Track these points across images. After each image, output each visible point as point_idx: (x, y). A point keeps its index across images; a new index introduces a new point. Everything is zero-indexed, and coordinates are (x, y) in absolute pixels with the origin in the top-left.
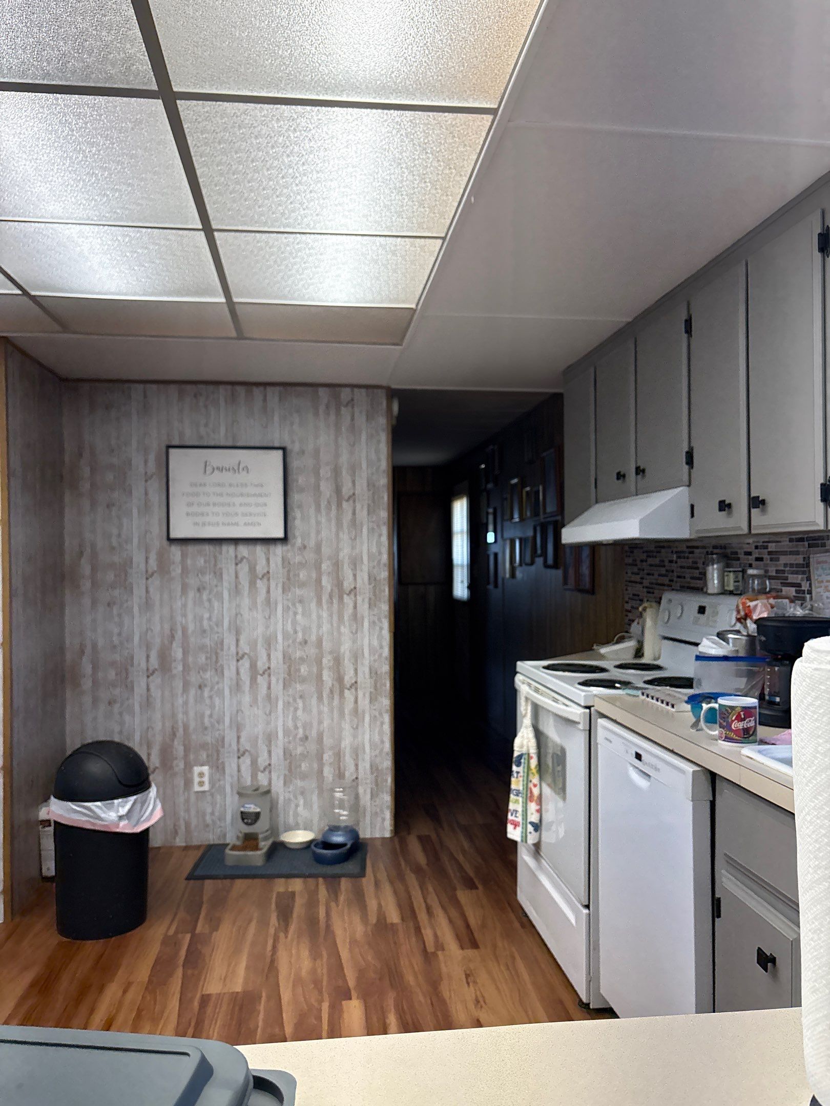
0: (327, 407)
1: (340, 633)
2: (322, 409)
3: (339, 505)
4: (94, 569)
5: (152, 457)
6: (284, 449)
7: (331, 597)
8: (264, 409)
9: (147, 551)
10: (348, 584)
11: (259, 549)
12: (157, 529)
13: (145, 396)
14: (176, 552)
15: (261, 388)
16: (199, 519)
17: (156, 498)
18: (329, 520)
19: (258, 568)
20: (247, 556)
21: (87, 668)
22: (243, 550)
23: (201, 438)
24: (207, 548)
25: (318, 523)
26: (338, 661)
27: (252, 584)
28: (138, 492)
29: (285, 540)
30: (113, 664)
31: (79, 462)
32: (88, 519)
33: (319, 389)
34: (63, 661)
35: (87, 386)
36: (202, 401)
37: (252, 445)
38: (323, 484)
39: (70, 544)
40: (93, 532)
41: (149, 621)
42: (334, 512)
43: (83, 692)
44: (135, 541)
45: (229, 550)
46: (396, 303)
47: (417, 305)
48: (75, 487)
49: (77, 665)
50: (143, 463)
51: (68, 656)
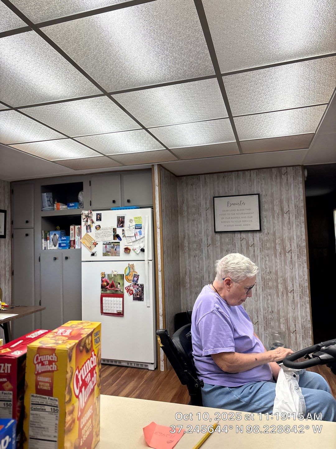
0: (276, 176)
1: (285, 269)
2: (274, 177)
3: (283, 215)
4: (189, 244)
5: (208, 202)
6: (259, 194)
7: (280, 254)
8: (250, 180)
9: (207, 236)
10: (288, 248)
11: (250, 235)
12: (211, 229)
13: (205, 179)
14: (218, 237)
15: (249, 171)
16: (227, 224)
17: (210, 217)
18: (278, 222)
19: (250, 242)
20: (245, 238)
21: (188, 280)
22: (243, 235)
23: (226, 193)
24: (229, 235)
25: (274, 223)
26: (285, 280)
27: (248, 248)
28: (203, 215)
29: (260, 231)
30: (196, 279)
31: (183, 205)
32: (186, 226)
33: (273, 169)
34: (179, 277)
35: (185, 178)
36: (226, 179)
37: (246, 194)
38: (275, 207)
39: (181, 234)
40: (188, 230)
41: (209, 263)
42: (280, 219)
43: (187, 289)
44: (203, 233)
45: (238, 235)
46: (306, 132)
47: (316, 132)
48: (181, 214)
49: (184, 278)
50: (204, 204)
51: (181, 275)
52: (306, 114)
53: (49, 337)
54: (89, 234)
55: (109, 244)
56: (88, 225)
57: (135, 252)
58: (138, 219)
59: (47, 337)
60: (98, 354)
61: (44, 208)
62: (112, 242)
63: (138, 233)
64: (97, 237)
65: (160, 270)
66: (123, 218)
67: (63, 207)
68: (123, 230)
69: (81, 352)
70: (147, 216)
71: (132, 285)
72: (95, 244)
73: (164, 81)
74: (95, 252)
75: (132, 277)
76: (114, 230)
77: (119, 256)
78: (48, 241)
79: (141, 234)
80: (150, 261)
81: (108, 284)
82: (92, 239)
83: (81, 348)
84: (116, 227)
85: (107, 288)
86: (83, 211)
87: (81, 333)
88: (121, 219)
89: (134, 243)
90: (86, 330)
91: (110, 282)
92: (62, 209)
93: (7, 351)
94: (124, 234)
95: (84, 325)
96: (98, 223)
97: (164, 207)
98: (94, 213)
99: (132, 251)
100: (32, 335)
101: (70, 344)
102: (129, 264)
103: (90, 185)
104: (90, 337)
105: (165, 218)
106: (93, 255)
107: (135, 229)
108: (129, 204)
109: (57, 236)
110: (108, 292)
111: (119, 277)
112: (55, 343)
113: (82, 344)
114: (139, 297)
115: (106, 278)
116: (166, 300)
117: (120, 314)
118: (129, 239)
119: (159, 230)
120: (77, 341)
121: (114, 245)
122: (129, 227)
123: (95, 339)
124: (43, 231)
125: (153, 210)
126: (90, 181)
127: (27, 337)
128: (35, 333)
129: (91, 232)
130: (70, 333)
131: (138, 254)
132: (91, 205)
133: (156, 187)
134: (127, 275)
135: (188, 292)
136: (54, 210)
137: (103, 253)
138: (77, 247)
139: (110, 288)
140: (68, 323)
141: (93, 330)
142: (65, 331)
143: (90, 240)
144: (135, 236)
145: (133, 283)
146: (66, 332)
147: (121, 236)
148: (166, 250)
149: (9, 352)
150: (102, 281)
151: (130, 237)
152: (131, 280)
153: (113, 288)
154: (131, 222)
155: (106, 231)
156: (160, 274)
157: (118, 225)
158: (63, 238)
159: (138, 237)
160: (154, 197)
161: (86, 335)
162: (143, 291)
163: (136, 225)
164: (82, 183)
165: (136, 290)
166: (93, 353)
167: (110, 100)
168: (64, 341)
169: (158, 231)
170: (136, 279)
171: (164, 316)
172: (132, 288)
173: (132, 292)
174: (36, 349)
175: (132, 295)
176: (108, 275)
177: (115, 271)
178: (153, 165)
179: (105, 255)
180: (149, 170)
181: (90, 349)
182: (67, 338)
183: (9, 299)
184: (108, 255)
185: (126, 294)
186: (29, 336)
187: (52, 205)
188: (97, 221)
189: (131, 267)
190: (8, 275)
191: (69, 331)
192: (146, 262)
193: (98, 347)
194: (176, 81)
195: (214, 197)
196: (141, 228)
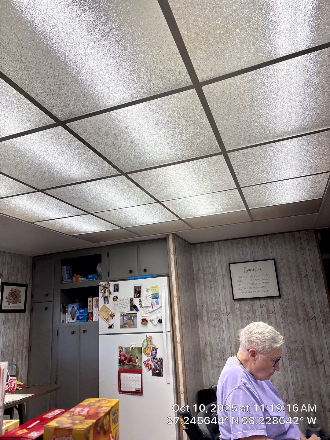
0: (290, 241)
1: (311, 337)
2: (287, 241)
4: (208, 313)
5: (224, 268)
6: (274, 259)
7: (304, 321)
8: (264, 245)
9: (226, 304)
10: (311, 314)
11: (270, 301)
12: (229, 296)
13: (219, 246)
14: (237, 304)
15: (262, 237)
16: (245, 291)
17: (228, 284)
18: (297, 287)
19: (270, 309)
20: (265, 304)
21: (208, 352)
22: (263, 302)
23: (241, 258)
24: (249, 302)
25: (293, 288)
26: (312, 350)
27: (269, 316)
28: (220, 282)
29: (279, 296)
30: (218, 350)
31: (199, 272)
32: (204, 293)
33: (286, 234)
34: (200, 349)
35: (199, 245)
36: (240, 245)
37: (261, 259)
38: (292, 271)
39: (199, 303)
40: (206, 298)
41: (230, 332)
42: (299, 283)
43: (208, 362)
44: (221, 301)
45: (257, 302)
46: (314, 198)
47: (323, 197)
48: (198, 282)
49: (205, 351)
50: (221, 270)
51: (201, 347)
52: (310, 181)
53: (66, 417)
54: (107, 305)
55: (126, 316)
56: (106, 297)
57: (152, 323)
58: (154, 288)
59: (64, 417)
60: (116, 436)
61: (63, 281)
62: (129, 314)
63: (155, 303)
64: (114, 308)
65: (179, 343)
66: (140, 287)
67: (82, 279)
68: (140, 301)
69: (98, 433)
70: (163, 285)
71: (150, 359)
72: (112, 316)
73: (174, 160)
74: (113, 324)
75: (150, 350)
76: (131, 300)
77: (137, 328)
78: (67, 314)
79: (158, 304)
80: (168, 333)
81: (126, 358)
82: (110, 311)
83: (99, 429)
84: (133, 297)
85: (125, 363)
86: (100, 282)
87: (99, 412)
88: (137, 289)
89: (151, 314)
90: (104, 408)
91: (128, 357)
92: (81, 282)
93: (24, 432)
94: (141, 305)
95: (101, 403)
96: (116, 294)
97: (180, 274)
98: (112, 284)
99: (149, 322)
100: (49, 415)
101: (87, 424)
102: (147, 336)
103: (108, 257)
104: (108, 417)
105: (181, 286)
106: (110, 327)
107: (152, 298)
108: (145, 273)
109: (76, 308)
110: (126, 367)
111: (136, 351)
112: (72, 423)
113: (100, 424)
114: (158, 373)
115: (124, 352)
116: (186, 375)
117: (139, 392)
118: (146, 310)
119: (176, 298)
120: (94, 421)
121: (131, 316)
122: (146, 297)
123: (113, 419)
124: (62, 304)
125: (169, 279)
126: (108, 253)
127: (44, 417)
128: (52, 413)
129: (108, 303)
130: (88, 413)
131: (155, 325)
132: (108, 276)
133: (172, 255)
134: (145, 349)
135: (210, 365)
136: (73, 282)
137: (121, 325)
138: (95, 319)
139: (127, 363)
140: (85, 401)
141: (110, 408)
142: (82, 410)
143: (108, 312)
144: (152, 306)
145: (152, 357)
146: (84, 411)
147: (138, 306)
148: (184, 320)
149: (27, 434)
150: (120, 356)
151: (147, 307)
152: (149, 354)
153: (131, 363)
154: (148, 291)
155: (123, 301)
156: (179, 346)
157: (134, 295)
158: (81, 311)
159: (155, 307)
160: (169, 266)
161: (104, 414)
162: (162, 366)
163: (153, 294)
164: (101, 255)
165: (154, 365)
166: (111, 435)
167: (127, 179)
168: (81, 420)
169: (176, 300)
170: (154, 352)
171: (186, 393)
172: (150, 362)
173: (151, 367)
174: (53, 430)
175: (151, 370)
176: (126, 348)
177: (133, 344)
178: (168, 234)
179: (122, 327)
180: (164, 240)
181: (108, 431)
182: (84, 418)
183: (24, 378)
184: (126, 327)
185: (145, 369)
186: (46, 416)
187: (71, 277)
188: (114, 291)
189: (149, 340)
190: (25, 351)
191: (86, 410)
192: (164, 334)
193: (116, 429)
194: (186, 159)
195: (230, 264)
196: (158, 298)
